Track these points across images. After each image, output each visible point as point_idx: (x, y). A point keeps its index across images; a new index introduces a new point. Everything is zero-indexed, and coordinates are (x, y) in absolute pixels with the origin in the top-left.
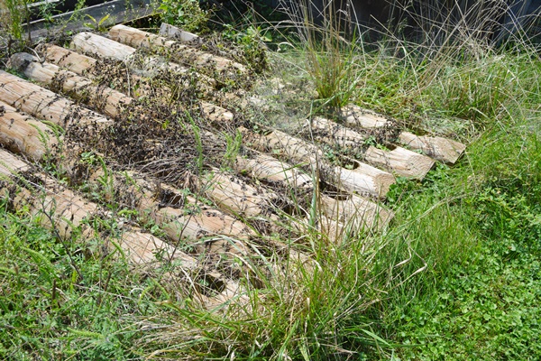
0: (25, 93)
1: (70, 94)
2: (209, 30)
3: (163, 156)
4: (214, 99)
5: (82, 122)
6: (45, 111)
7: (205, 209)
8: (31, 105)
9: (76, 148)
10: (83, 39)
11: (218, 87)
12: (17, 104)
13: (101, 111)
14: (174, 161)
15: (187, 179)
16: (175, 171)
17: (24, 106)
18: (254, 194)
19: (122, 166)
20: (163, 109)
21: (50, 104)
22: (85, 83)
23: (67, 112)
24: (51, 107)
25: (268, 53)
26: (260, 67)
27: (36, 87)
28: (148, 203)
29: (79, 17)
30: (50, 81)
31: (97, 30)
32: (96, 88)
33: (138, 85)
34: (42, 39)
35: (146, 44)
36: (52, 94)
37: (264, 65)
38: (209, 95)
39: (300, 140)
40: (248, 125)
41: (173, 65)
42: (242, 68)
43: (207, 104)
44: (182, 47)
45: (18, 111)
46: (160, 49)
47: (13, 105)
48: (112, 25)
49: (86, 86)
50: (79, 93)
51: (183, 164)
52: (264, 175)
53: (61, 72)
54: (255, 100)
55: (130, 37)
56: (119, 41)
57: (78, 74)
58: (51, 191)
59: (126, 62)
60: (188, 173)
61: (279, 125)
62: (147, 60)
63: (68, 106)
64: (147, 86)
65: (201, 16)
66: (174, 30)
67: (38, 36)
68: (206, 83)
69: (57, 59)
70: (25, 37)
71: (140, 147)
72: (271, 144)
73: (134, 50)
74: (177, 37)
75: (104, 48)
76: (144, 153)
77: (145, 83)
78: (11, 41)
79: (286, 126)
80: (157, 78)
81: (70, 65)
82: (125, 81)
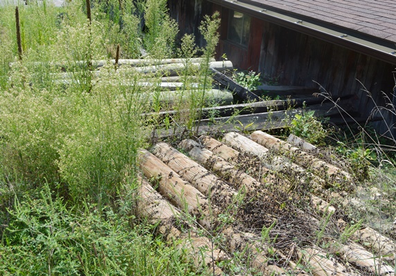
0: (187, 166)
1: (217, 173)
2: (325, 144)
3: (277, 228)
4: (322, 195)
5: (224, 193)
6: (199, 181)
7: (303, 273)
8: (190, 175)
9: (216, 209)
10: (232, 137)
11: (327, 187)
12: (181, 172)
13: (237, 187)
14: (285, 233)
15: (292, 250)
16: (285, 240)
17: (185, 175)
18: (344, 271)
19: (246, 229)
20: (282, 195)
21: (203, 177)
22: (229, 167)
23: (213, 184)
24: (203, 179)
25: (371, 168)
26: (363, 177)
27: (196, 164)
28: (261, 259)
29: (232, 122)
30: (205, 162)
31: (243, 132)
32: (236, 171)
33: (267, 174)
34: (204, 132)
35: (277, 147)
36: (205, 170)
37: (366, 175)
38: (318, 191)
39: (388, 239)
40: (346, 218)
41: (294, 165)
42: (348, 176)
43: (316, 198)
44: (303, 153)
45: (181, 177)
46: (286, 152)
47: (178, 173)
48: (254, 130)
49: (230, 169)
50: (224, 173)
51: (291, 237)
52: (352, 260)
53: (214, 157)
54: (355, 201)
55: (265, 140)
56: (257, 142)
57: (225, 160)
58: (194, 234)
59: (260, 157)
60: (294, 245)
61: (373, 223)
62: (276, 159)
63: (215, 180)
64: (273, 176)
65: (321, 133)
66: (299, 140)
67: (203, 130)
68: (317, 183)
69: (212, 148)
70: (193, 129)
71: (262, 218)
72: (363, 237)
73: (268, 150)
74: (300, 145)
75: (245, 145)
76: (263, 222)
77: (272, 174)
78: (186, 131)
79: (378, 226)
80: (281, 172)
81: (220, 153)
82: (257, 170)
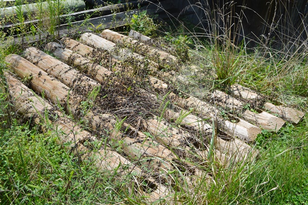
0: (53, 65)
1: (78, 67)
2: (156, 35)
3: (126, 106)
4: (157, 75)
5: (83, 83)
6: (63, 76)
7: (148, 140)
8: (56, 72)
9: (79, 98)
10: (87, 36)
11: (160, 68)
12: (49, 70)
13: (93, 77)
14: (132, 110)
15: (139, 123)
16: (133, 116)
17: (52, 72)
18: (177, 134)
19: (103, 111)
20: (128, 79)
21: (66, 72)
22: (86, 61)
23: (75, 77)
24: (67, 74)
25: (190, 50)
26: (185, 59)
27: (59, 62)
28: (116, 133)
29: (86, 24)
30: (67, 59)
31: (95, 32)
32: (92, 65)
33: (115, 65)
34: (65, 35)
35: (121, 41)
36: (67, 66)
37: (186, 57)
38: (154, 72)
39: (205, 103)
40: (175, 92)
41: (135, 54)
42: (174, 58)
43: (154, 78)
44: (141, 44)
45: (48, 75)
46: (129, 45)
47: (46, 71)
48: (103, 30)
49: (87, 63)
50: (82, 67)
51: (137, 112)
52: (183, 122)
53: (73, 55)
54: (181, 78)
55: (113, 37)
56: (106, 39)
57: (83, 56)
58: (63, 122)
59: (109, 51)
60: (140, 118)
61: (194, 93)
62: (121, 51)
63: (76, 74)
64: (120, 65)
65: (153, 27)
66: (137, 34)
67: (63, 34)
68: (153, 67)
69: (72, 48)
70: (56, 34)
71: (114, 101)
72: (189, 104)
73: (115, 44)
74: (138, 38)
75: (98, 42)
76: (116, 104)
77: (119, 64)
78: (48, 36)
79: (198, 94)
80: (126, 61)
81: (78, 50)
82: (108, 61)
